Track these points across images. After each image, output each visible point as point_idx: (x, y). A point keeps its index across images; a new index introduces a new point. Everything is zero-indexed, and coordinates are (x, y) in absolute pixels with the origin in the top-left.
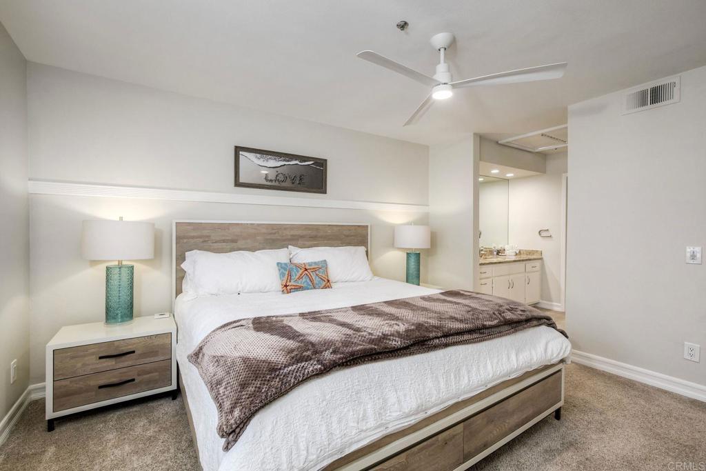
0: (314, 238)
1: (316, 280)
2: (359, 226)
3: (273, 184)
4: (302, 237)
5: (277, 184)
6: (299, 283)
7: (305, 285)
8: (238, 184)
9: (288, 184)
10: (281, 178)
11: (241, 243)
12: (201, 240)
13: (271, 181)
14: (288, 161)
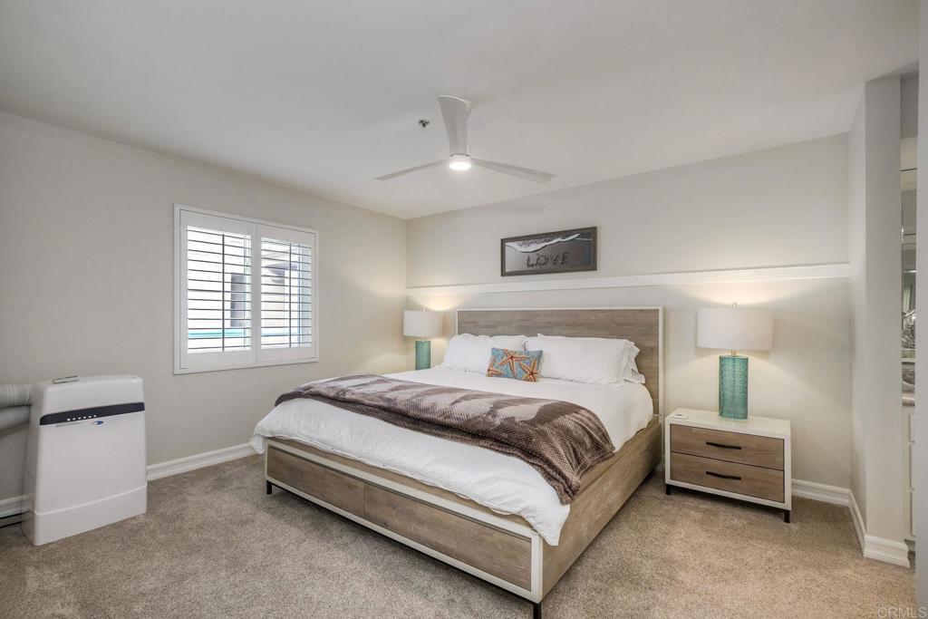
0: (573, 326)
1: (517, 369)
2: (641, 311)
3: (535, 268)
4: (559, 324)
5: (538, 267)
6: (499, 370)
7: (505, 372)
8: (504, 273)
9: (550, 265)
10: (542, 260)
11: (500, 329)
12: (472, 325)
13: (533, 265)
14: (549, 241)
